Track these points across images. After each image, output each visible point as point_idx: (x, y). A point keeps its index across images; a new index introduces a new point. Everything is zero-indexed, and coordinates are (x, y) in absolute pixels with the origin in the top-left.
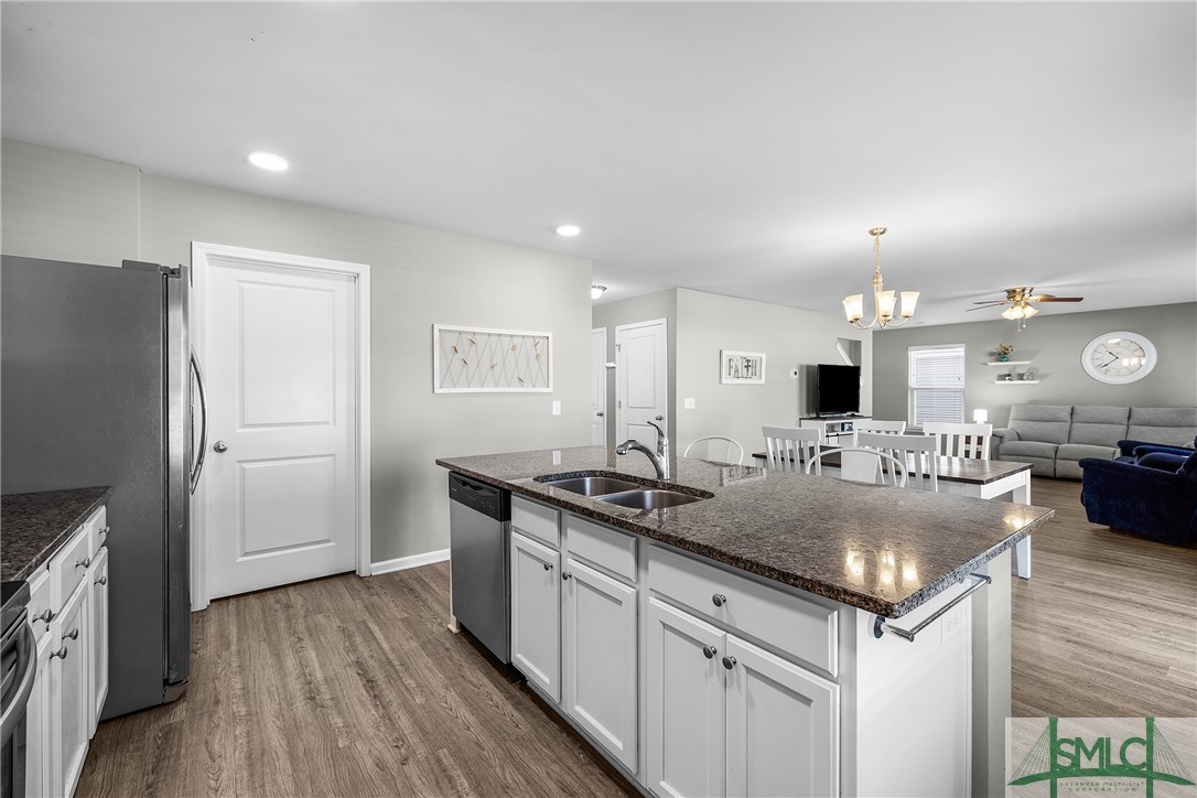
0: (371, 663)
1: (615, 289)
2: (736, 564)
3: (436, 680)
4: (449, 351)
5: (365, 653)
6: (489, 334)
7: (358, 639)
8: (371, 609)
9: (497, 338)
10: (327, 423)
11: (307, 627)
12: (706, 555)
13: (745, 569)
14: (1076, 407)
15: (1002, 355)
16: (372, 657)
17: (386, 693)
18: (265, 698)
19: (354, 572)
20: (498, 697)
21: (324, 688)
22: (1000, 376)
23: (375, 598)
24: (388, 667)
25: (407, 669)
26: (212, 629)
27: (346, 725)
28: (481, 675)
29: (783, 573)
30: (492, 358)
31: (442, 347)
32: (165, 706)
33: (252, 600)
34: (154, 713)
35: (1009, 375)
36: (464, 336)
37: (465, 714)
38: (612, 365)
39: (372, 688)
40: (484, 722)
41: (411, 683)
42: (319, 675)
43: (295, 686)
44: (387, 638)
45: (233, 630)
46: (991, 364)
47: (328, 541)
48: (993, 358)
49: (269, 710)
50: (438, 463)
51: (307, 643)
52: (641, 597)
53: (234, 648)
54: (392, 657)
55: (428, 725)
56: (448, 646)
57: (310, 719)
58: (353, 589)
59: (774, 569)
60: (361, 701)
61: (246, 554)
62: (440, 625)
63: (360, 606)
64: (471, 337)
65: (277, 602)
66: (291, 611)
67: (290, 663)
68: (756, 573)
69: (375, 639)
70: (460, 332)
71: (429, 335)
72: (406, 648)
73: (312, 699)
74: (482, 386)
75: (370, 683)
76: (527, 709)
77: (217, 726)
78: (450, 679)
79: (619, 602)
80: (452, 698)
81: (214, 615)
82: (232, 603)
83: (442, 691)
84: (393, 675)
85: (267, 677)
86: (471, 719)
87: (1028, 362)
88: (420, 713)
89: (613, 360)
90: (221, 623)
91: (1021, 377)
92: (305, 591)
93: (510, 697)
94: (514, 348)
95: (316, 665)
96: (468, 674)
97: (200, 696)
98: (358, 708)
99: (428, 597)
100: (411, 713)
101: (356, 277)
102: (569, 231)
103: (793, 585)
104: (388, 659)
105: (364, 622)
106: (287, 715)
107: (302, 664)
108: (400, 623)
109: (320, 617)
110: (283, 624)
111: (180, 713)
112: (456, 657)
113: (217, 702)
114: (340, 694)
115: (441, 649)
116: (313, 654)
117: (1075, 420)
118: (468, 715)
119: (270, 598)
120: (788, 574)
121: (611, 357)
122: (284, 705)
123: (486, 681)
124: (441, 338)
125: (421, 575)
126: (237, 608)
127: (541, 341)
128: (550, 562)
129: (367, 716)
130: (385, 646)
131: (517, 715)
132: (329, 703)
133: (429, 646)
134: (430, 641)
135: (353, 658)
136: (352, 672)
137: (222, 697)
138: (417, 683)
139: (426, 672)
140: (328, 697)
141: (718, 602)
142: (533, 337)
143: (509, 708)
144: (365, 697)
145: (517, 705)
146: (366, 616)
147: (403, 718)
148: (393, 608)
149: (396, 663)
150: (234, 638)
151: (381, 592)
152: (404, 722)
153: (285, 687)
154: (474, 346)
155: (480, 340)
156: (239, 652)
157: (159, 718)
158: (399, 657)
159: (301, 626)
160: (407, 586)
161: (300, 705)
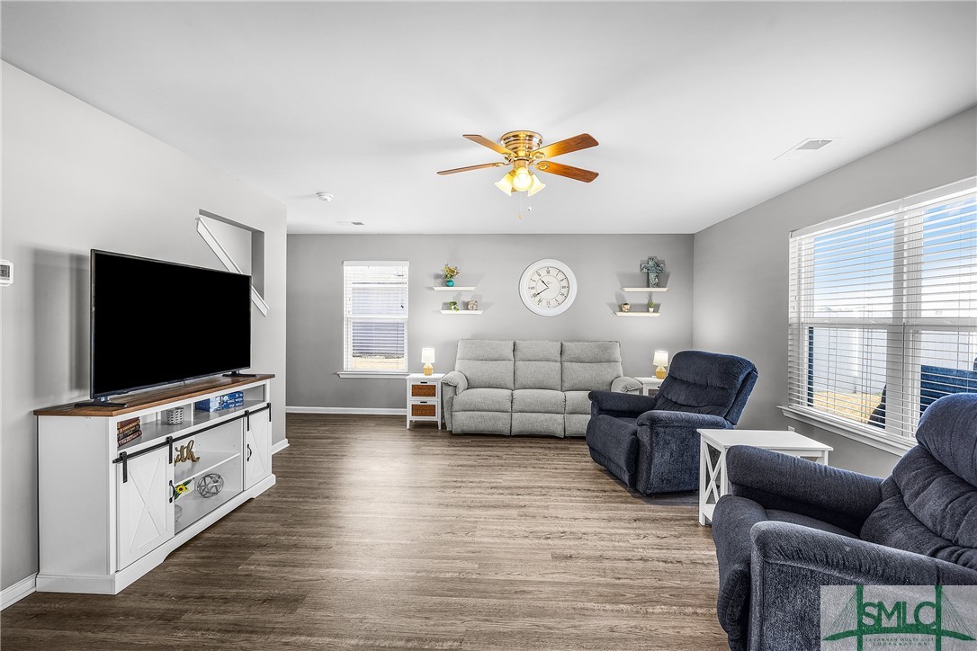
14: (517, 342)
15: (448, 279)
22: (445, 304)
35: (455, 303)
46: (436, 289)
48: (440, 280)
87: (472, 289)
91: (466, 306)
117: (518, 358)
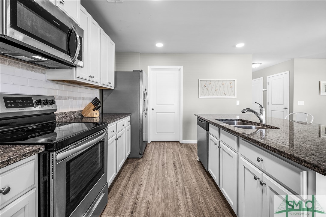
0: (177, 162)
1: (265, 63)
2: (264, 146)
3: (190, 170)
4: (203, 86)
5: (176, 159)
6: (215, 81)
7: (175, 156)
8: (180, 151)
9: (218, 82)
10: (173, 105)
11: (166, 151)
12: (254, 143)
13: (266, 148)
16: (177, 161)
17: (177, 169)
18: (155, 162)
19: (179, 142)
20: (204, 180)
21: (166, 164)
23: (182, 148)
24: (180, 164)
25: (184, 166)
26: (150, 147)
27: (168, 173)
28: (202, 173)
29: (280, 151)
30: (216, 88)
31: (201, 85)
32: (139, 158)
33: (158, 143)
34: (137, 159)
36: (207, 82)
37: (194, 181)
38: (265, 90)
39: (175, 167)
40: (199, 184)
41: (184, 169)
42: (166, 161)
43: (161, 162)
44: (182, 158)
45: (153, 148)
47: (173, 133)
49: (155, 165)
50: (195, 115)
51: (165, 154)
52: (239, 157)
53: (152, 151)
54: (181, 162)
55: (185, 180)
56: (196, 164)
57: (161, 169)
58: (178, 145)
59: (277, 149)
60: (172, 169)
61: (157, 133)
62: (195, 158)
63: (178, 149)
64: (209, 82)
65: (162, 145)
66: (164, 147)
67: (161, 157)
68: (270, 150)
69: (179, 157)
70: (206, 81)
71: (198, 82)
72: (185, 161)
73: (163, 165)
74: (213, 96)
75: (175, 166)
76: (212, 186)
77: (145, 165)
78: (194, 171)
79: (232, 157)
80: (193, 176)
81: (151, 144)
82: (155, 143)
83: (190, 174)
84: (180, 166)
85: (156, 159)
86: (195, 182)
88: (184, 176)
89: (266, 88)
90: (152, 146)
92: (168, 144)
93: (208, 181)
94: (223, 85)
95: (166, 159)
96: (199, 172)
97: (144, 159)
98: (171, 171)
99: (195, 151)
100: (182, 176)
101: (180, 69)
102: (240, 45)
103: (283, 156)
104: (180, 162)
105: (178, 153)
106: (157, 167)
107: (163, 158)
108: (186, 155)
109: (169, 149)
110: (162, 149)
111: (141, 160)
112: (197, 167)
113: (147, 160)
114: (168, 166)
115: (193, 164)
116: (166, 157)
118: (195, 181)
119: (161, 144)
120: (282, 152)
121: (265, 87)
122: (157, 164)
123: (203, 175)
124: (201, 83)
125: (194, 146)
126: (155, 144)
127: (232, 82)
128: (217, 143)
129: (172, 173)
130: (181, 159)
131: (208, 186)
132: (166, 167)
133: (191, 162)
134: (191, 161)
135: (173, 160)
136: (172, 162)
137: (148, 160)
138: (185, 170)
139: (188, 168)
140: (166, 166)
141: (258, 160)
142: (230, 81)
143: (207, 183)
144: (173, 169)
145: (209, 184)
146: (179, 152)
147: (179, 176)
148: (185, 151)
149: (182, 164)
150: (153, 150)
151: (184, 147)
152: (180, 177)
153: (159, 161)
154: (210, 85)
155: (212, 83)
156: (153, 152)
157: (138, 160)
158: (183, 163)
159: (165, 151)
160: (190, 147)
161: (160, 166)
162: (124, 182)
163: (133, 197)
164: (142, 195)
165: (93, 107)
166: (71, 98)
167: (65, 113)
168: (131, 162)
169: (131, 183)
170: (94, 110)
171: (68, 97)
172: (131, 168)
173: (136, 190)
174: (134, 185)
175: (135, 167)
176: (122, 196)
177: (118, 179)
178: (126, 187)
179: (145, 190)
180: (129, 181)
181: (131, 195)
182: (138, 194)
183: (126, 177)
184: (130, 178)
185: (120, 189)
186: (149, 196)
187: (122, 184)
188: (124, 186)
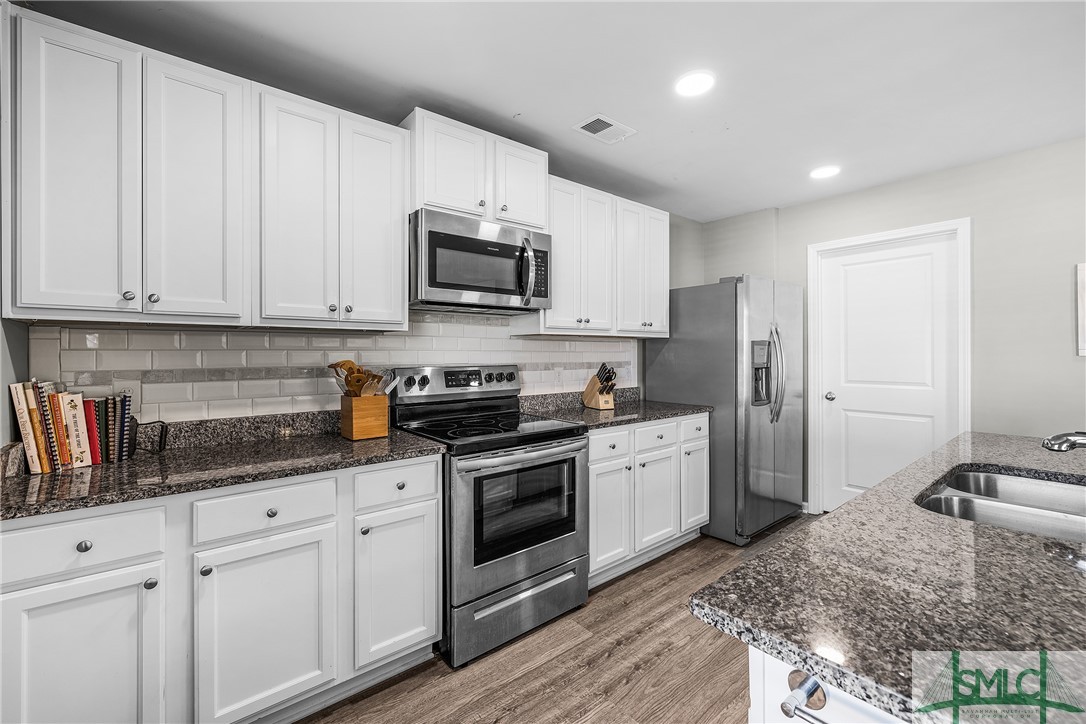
34: (730, 546)
61: (849, 485)
71: (1071, 280)
101: (955, 232)
162: (653, 582)
163: (644, 619)
164: (667, 624)
165: (599, 385)
166: (559, 365)
167: (545, 397)
168: (706, 548)
169: (665, 591)
170: (601, 392)
171: (553, 364)
172: (695, 560)
173: (663, 609)
174: (668, 598)
175: (705, 561)
176: (626, 605)
177: (645, 571)
178: (647, 593)
179: (682, 621)
180: (664, 584)
181: (644, 614)
182: (662, 618)
183: (663, 575)
184: (671, 580)
185: (632, 593)
186: (681, 635)
187: (644, 585)
188: (644, 591)
